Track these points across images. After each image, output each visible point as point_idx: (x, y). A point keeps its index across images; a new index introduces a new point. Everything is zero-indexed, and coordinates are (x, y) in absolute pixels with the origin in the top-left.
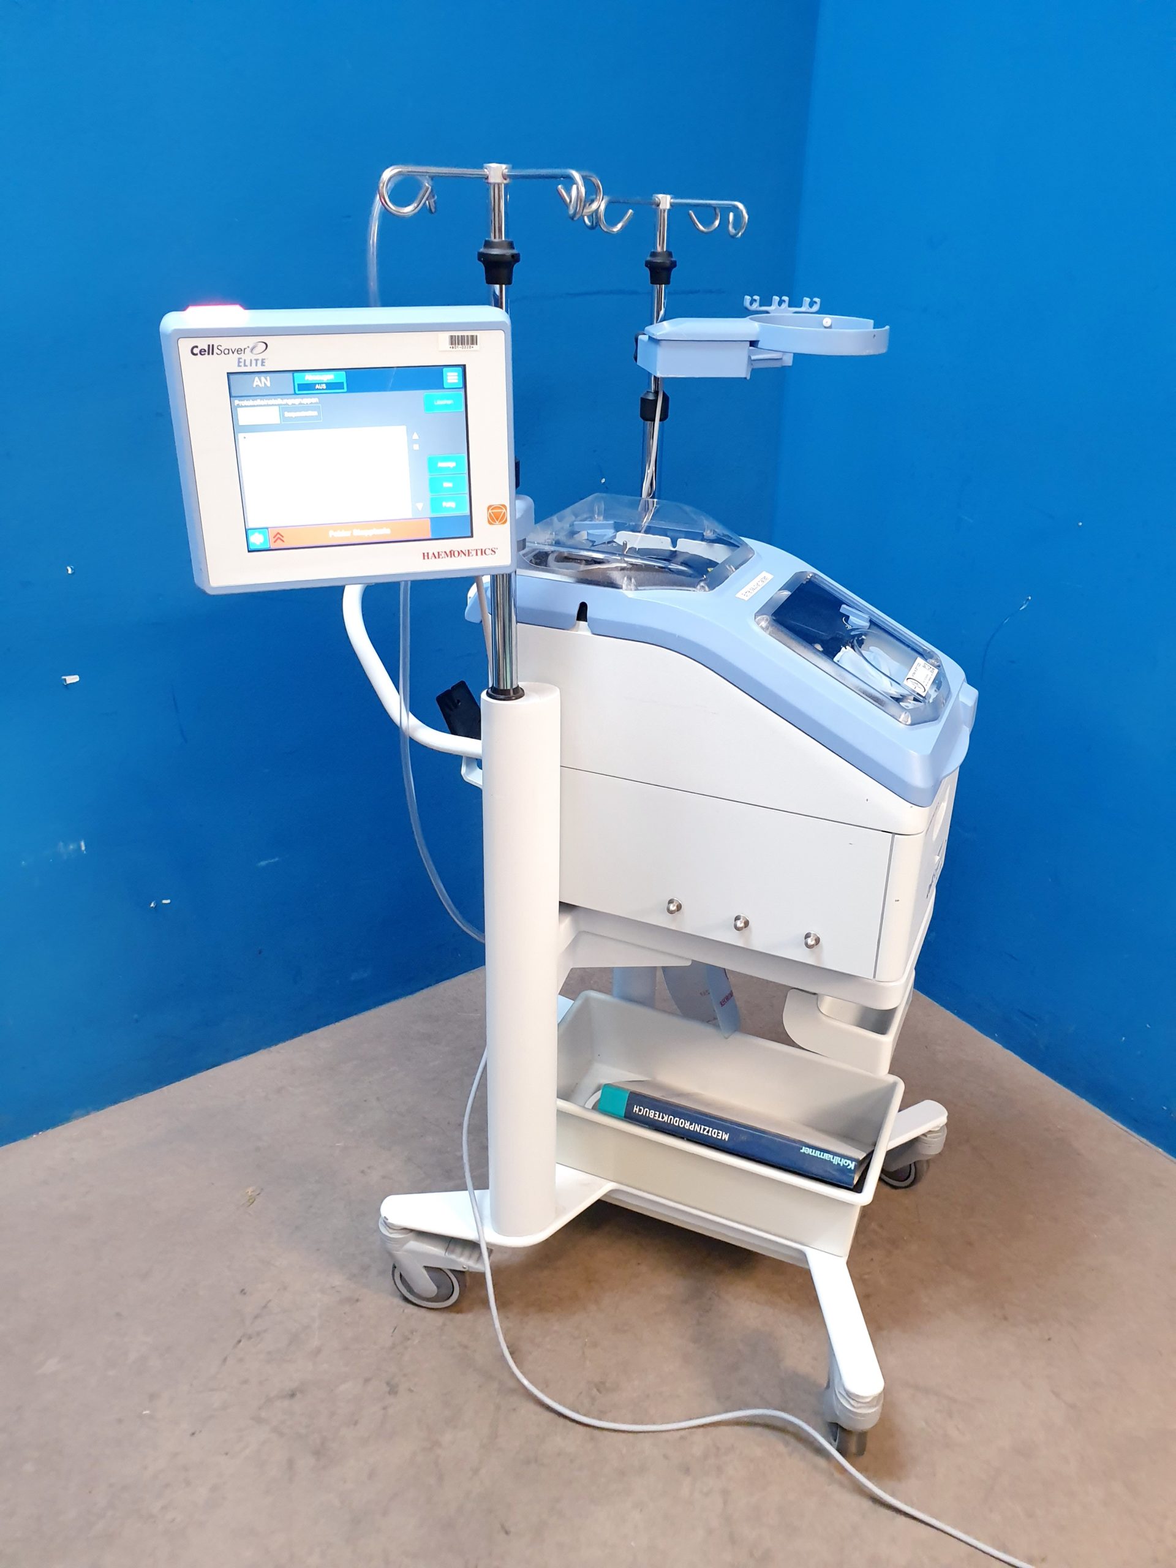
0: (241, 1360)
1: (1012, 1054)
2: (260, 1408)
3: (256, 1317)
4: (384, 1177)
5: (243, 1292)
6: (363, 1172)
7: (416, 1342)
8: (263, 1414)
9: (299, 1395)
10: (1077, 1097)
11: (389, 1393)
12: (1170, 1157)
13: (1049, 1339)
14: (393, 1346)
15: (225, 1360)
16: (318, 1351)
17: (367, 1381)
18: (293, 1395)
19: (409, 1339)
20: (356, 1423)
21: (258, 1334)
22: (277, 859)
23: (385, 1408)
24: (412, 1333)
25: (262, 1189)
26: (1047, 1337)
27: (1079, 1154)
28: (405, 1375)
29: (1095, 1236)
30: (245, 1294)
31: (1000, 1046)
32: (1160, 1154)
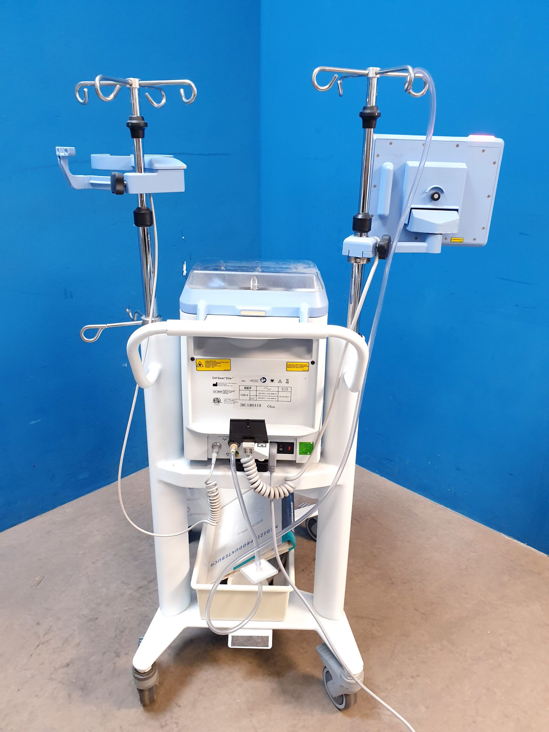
0: (39, 654)
1: (384, 478)
2: (51, 674)
3: (45, 634)
4: (104, 564)
5: (38, 624)
6: (93, 563)
7: (127, 633)
8: (53, 676)
9: (71, 665)
10: (414, 492)
11: (116, 656)
12: (454, 511)
13: (411, 589)
14: (116, 636)
15: (31, 655)
16: (79, 644)
17: (104, 653)
18: (68, 665)
19: (123, 632)
20: (101, 672)
21: (47, 641)
22: (39, 420)
23: (114, 664)
24: (125, 629)
25: (44, 577)
26: (410, 588)
27: (416, 515)
28: (123, 648)
29: (426, 546)
30: (39, 625)
31: (379, 476)
32: (450, 510)
